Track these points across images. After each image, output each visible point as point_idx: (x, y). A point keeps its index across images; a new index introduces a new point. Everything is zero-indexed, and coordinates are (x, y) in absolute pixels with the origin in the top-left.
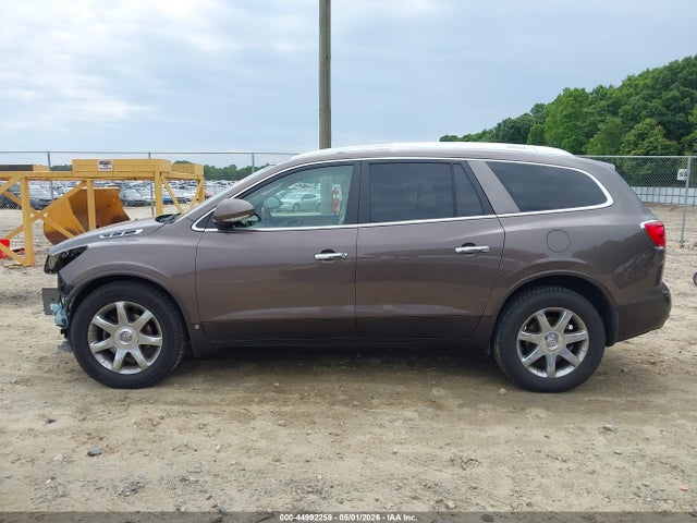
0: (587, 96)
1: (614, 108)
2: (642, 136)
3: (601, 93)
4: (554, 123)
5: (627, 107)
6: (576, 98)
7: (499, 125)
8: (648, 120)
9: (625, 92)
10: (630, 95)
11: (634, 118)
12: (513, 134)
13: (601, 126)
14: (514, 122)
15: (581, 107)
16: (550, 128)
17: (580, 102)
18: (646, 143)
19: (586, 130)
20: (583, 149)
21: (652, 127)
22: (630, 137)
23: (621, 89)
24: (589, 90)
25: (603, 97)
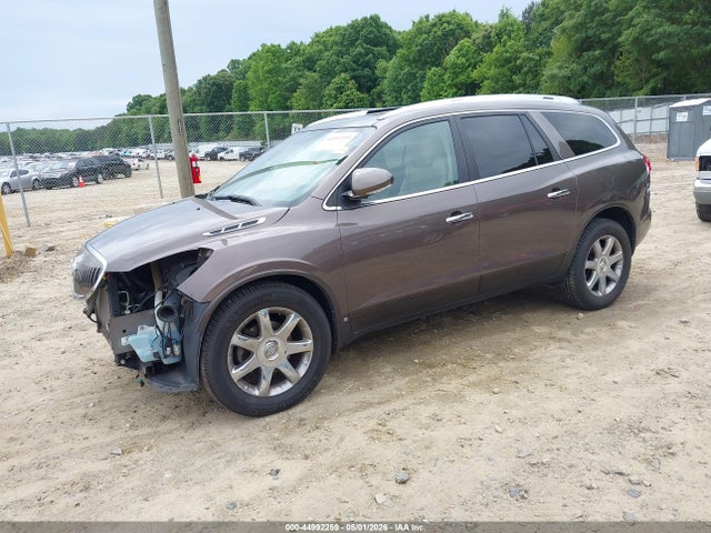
0: (284, 51)
1: (310, 64)
2: (340, 90)
3: (294, 49)
4: (258, 78)
5: (323, 63)
6: (274, 54)
7: (200, 82)
8: (343, 75)
9: (315, 48)
10: (320, 52)
11: (329, 74)
12: (215, 91)
13: (302, 80)
14: (214, 78)
15: (280, 63)
16: (253, 83)
17: (278, 58)
18: (344, 97)
19: (288, 85)
20: (288, 103)
21: (347, 81)
22: (329, 90)
23: (311, 45)
24: (284, 46)
25: (297, 53)
